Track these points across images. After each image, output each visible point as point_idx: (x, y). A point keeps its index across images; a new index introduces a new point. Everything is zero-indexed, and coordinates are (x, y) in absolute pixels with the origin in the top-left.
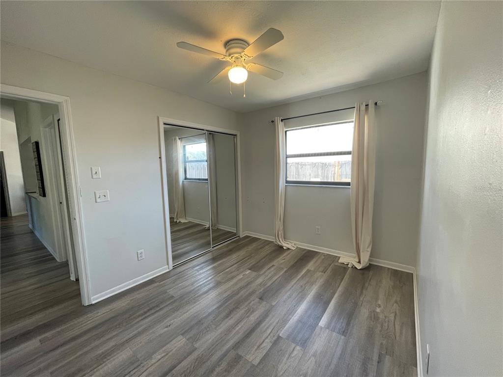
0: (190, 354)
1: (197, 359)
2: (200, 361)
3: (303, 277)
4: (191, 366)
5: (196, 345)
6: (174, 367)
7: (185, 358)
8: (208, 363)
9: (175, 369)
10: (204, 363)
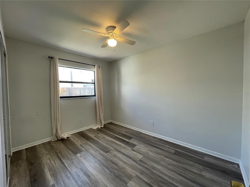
0: (139, 178)
1: (142, 174)
2: (142, 173)
3: (98, 139)
4: (146, 176)
5: (134, 175)
6: (146, 183)
7: (141, 179)
8: (144, 170)
9: (148, 182)
10: (143, 171)
